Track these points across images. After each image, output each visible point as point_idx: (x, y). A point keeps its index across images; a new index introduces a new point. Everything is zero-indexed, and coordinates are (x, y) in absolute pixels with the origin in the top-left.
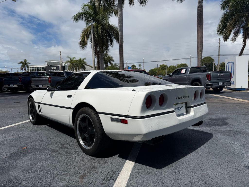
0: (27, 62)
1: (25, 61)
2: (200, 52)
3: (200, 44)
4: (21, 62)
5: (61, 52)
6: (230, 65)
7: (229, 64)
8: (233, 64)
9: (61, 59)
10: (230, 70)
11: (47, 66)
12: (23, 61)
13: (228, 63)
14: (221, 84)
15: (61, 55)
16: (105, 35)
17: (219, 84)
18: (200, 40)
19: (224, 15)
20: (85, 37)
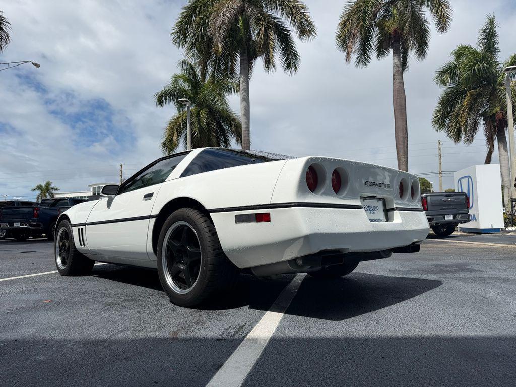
0: (51, 187)
1: (48, 185)
2: (403, 159)
3: (401, 142)
4: (39, 188)
5: (122, 166)
6: (465, 181)
7: (462, 180)
8: (470, 179)
9: (121, 180)
10: (465, 190)
11: (92, 194)
12: (44, 186)
13: (460, 180)
14: (449, 218)
15: (122, 171)
16: (214, 128)
17: (446, 218)
18: (401, 135)
19: (445, 94)
20: (174, 133)
